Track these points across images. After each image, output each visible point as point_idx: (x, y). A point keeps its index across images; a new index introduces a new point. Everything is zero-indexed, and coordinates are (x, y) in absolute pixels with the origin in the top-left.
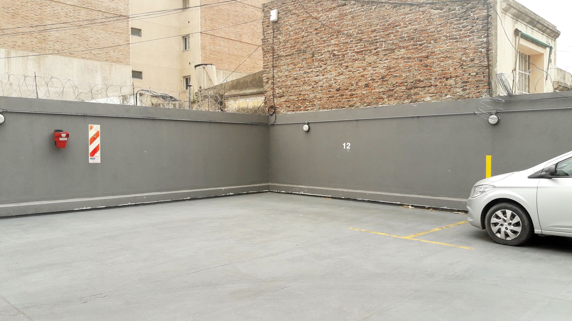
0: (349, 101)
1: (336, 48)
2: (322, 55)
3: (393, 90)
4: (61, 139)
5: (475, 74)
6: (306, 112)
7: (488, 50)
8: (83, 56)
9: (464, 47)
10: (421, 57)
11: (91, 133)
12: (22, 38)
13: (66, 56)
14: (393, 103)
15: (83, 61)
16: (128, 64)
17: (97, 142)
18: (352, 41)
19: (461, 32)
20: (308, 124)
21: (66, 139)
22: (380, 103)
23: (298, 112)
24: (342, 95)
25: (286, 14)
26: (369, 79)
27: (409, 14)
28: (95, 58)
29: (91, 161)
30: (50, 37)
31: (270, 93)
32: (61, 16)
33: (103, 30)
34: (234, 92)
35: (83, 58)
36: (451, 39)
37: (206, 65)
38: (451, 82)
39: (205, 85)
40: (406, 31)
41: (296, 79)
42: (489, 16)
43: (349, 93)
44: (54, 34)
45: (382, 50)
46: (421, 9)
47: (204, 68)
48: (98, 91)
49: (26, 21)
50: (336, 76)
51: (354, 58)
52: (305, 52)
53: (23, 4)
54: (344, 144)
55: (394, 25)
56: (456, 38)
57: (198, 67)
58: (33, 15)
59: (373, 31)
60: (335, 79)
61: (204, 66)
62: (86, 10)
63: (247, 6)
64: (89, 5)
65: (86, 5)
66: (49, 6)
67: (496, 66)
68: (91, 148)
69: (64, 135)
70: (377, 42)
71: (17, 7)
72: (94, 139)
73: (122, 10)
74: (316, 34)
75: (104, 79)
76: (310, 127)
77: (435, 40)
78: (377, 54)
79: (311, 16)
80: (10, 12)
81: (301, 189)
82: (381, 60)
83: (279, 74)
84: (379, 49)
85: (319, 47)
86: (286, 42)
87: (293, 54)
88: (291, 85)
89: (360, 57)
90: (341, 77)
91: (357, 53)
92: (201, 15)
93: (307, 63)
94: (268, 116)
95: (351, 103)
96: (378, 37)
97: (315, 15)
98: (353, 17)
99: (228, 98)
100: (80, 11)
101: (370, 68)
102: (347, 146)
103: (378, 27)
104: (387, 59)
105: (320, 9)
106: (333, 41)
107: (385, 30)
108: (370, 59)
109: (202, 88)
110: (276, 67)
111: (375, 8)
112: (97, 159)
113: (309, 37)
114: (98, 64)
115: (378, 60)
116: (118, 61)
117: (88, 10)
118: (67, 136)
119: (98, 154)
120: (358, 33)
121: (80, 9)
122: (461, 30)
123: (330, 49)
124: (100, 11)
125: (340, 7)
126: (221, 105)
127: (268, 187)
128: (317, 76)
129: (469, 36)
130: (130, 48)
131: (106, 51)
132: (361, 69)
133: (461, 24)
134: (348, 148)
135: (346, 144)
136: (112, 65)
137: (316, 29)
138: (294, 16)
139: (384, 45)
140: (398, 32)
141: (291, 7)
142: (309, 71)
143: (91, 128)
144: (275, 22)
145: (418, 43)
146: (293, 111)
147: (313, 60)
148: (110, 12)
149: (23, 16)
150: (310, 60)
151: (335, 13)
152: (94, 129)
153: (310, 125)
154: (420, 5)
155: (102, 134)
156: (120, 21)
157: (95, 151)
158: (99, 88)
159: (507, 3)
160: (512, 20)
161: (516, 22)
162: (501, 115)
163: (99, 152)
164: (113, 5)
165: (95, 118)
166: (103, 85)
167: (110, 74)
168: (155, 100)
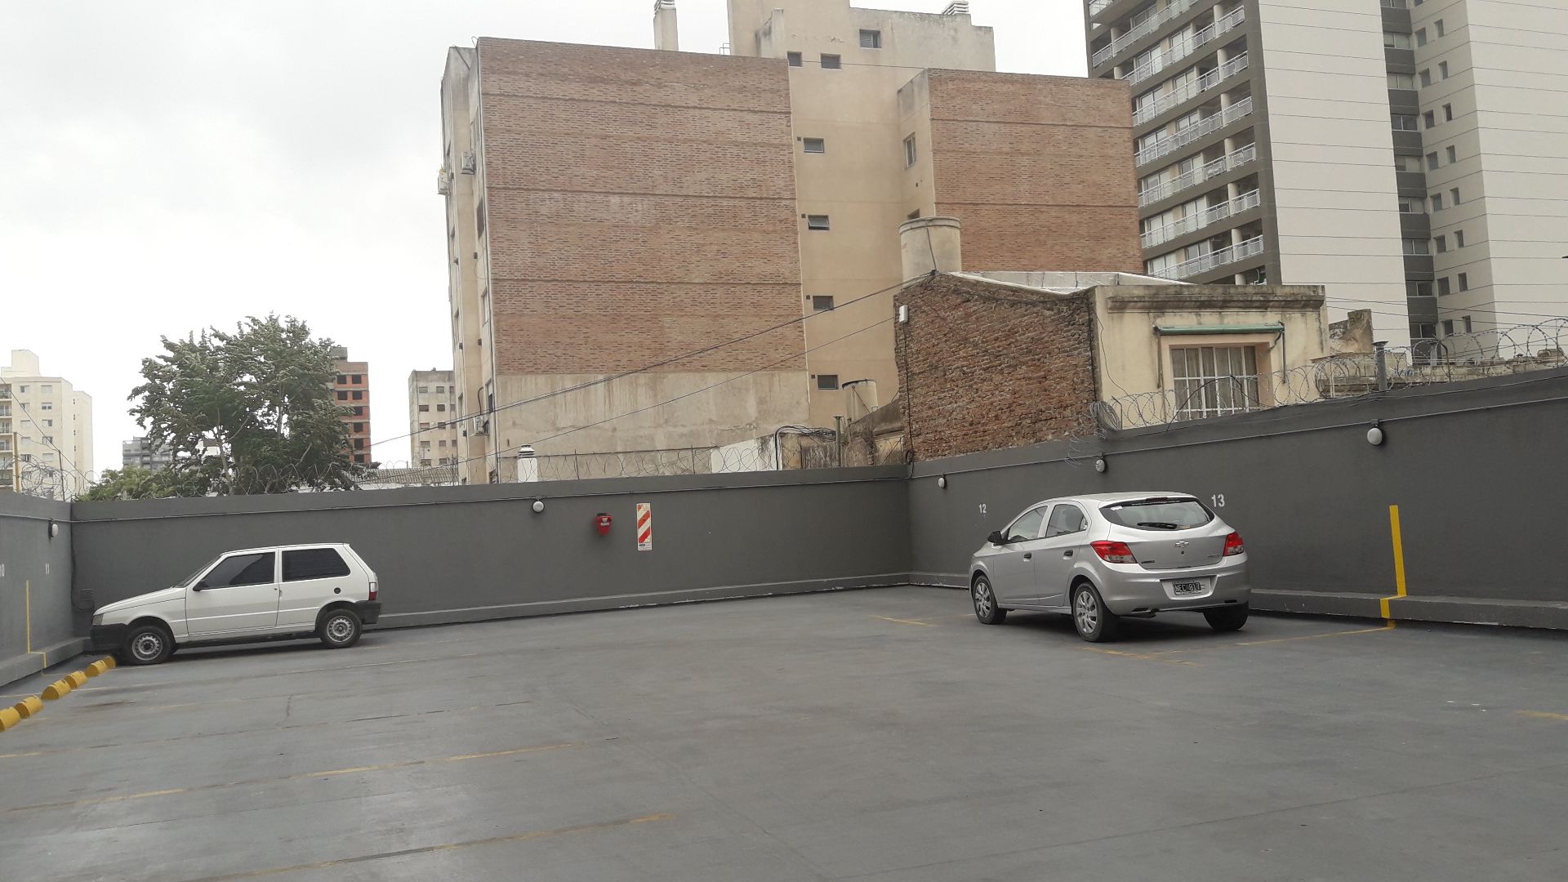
0: (982, 440)
1: (965, 363)
2: (953, 372)
3: (1021, 423)
4: (602, 524)
5: (1086, 401)
6: (944, 458)
7: (1093, 369)
8: (723, 367)
9: (1074, 363)
10: (1039, 377)
11: (640, 514)
12: (629, 352)
13: (697, 370)
14: (1022, 443)
15: (723, 376)
16: (802, 369)
17: (648, 523)
18: (978, 353)
19: (1071, 343)
20: (944, 477)
21: (608, 524)
22: (1010, 444)
23: (936, 458)
24: (976, 432)
25: (916, 311)
26: (998, 408)
27: (1025, 316)
28: (743, 366)
29: (640, 548)
30: (669, 344)
31: (907, 430)
32: (685, 305)
33: (756, 316)
34: (884, 427)
35: (724, 370)
36: (1064, 352)
37: (857, 382)
38: (1068, 412)
39: (857, 415)
40: (1024, 338)
41: (931, 408)
42: (1090, 321)
43: (982, 429)
44: (675, 337)
45: (1006, 367)
46: (1035, 310)
47: (853, 387)
48: (750, 425)
49: (632, 324)
50: (968, 404)
51: (982, 377)
52: (937, 368)
53: (628, 297)
54: (980, 506)
55: (1012, 332)
56: (1067, 352)
57: (845, 388)
58: (642, 312)
59: (996, 339)
60: (967, 409)
61: (854, 384)
62: (725, 286)
64: (730, 278)
65: (726, 278)
66: (666, 293)
67: (1101, 391)
68: (641, 532)
69: (605, 519)
70: (1000, 356)
71: (618, 305)
72: (643, 520)
73: (787, 274)
74: (946, 341)
75: (761, 401)
76: (947, 481)
77: (1049, 354)
78: (1001, 372)
79: (938, 316)
80: (608, 313)
81: (940, 579)
82: (1006, 381)
83: (915, 400)
84: (1003, 366)
85: (949, 361)
86: (918, 352)
87: (924, 372)
88: (927, 417)
89: (987, 375)
90: (973, 405)
91: (984, 370)
93: (940, 384)
94: (905, 466)
95: (985, 443)
96: (1001, 349)
97: (942, 314)
98: (977, 319)
99: (879, 434)
100: (715, 291)
101: (997, 392)
102: (983, 508)
103: (1000, 333)
104: (1011, 380)
105: (946, 306)
106: (961, 352)
107: (1007, 337)
108: (997, 378)
109: (853, 420)
110: (911, 390)
111: (995, 307)
112: (648, 545)
113: (939, 346)
114: (750, 377)
115: (1003, 381)
116: (782, 366)
117: (729, 286)
118: (609, 520)
119: (649, 539)
120: (983, 342)
121: (714, 287)
122: (1070, 340)
123: (959, 364)
124: (749, 283)
125: (964, 304)
126: (872, 447)
127: (907, 578)
128: (950, 404)
129: (1078, 348)
130: (803, 340)
131: (761, 352)
132: (989, 393)
133: (1069, 331)
134: (984, 512)
135: (982, 506)
136: (773, 375)
137: (945, 335)
138: (924, 315)
139: (1006, 360)
140: (1017, 341)
141: (920, 303)
142: (943, 395)
143: (640, 508)
144: (907, 323)
145: (1037, 357)
146: (931, 456)
147: (946, 380)
148: (766, 282)
149: (628, 317)
150: (942, 380)
151: (960, 313)
152: (644, 509)
153: (947, 478)
154: (1034, 304)
155: (653, 514)
156: (784, 295)
157: (645, 536)
158: (753, 419)
159: (1114, 299)
160: (1145, 316)
161: (1159, 317)
162: (1108, 459)
163: (650, 537)
164: (770, 269)
165: (645, 496)
166: (759, 412)
167: (770, 391)
168: (805, 442)
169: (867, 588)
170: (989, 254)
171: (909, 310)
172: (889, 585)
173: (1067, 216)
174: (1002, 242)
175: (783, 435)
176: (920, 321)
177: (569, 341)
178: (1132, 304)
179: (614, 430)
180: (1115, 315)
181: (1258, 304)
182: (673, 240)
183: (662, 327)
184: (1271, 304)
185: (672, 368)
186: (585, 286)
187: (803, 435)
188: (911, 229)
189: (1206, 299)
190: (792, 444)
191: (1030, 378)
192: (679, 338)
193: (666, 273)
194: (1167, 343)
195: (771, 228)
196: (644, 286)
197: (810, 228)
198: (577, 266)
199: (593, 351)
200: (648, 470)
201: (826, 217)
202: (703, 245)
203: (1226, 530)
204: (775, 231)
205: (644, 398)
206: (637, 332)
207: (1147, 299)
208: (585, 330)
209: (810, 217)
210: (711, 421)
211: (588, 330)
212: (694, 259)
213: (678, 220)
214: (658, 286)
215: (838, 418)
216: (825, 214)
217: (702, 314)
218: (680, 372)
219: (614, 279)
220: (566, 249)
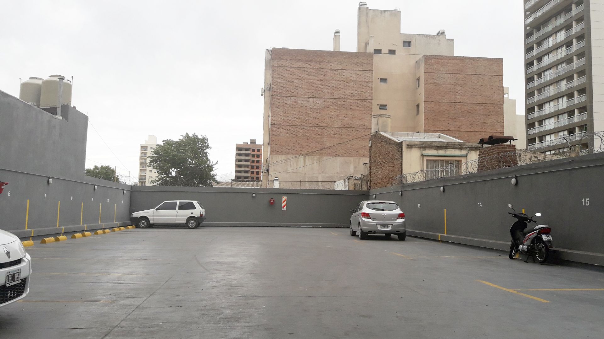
0: (383, 184)
1: (381, 160)
2: (379, 163)
3: (389, 180)
4: (271, 202)
5: (400, 174)
6: (376, 189)
7: (402, 164)
9: (399, 163)
10: (393, 166)
11: (283, 200)
12: (312, 149)
13: (334, 156)
15: (343, 158)
17: (285, 203)
18: (383, 158)
19: (398, 157)
26: (386, 175)
28: (350, 155)
29: (282, 210)
31: (370, 180)
32: (332, 134)
33: (356, 139)
35: (343, 156)
39: (366, 174)
40: (391, 154)
41: (374, 173)
42: (401, 151)
43: (383, 181)
44: (327, 144)
45: (388, 163)
46: (392, 146)
49: (314, 140)
52: (376, 161)
53: (313, 131)
55: (389, 152)
58: (317, 136)
62: (346, 129)
65: (346, 126)
66: (326, 130)
67: (403, 172)
68: (283, 205)
71: (310, 133)
72: (284, 201)
73: (368, 125)
75: (355, 167)
77: (395, 160)
79: (377, 145)
80: (306, 136)
83: (372, 171)
85: (378, 159)
86: (373, 156)
87: (374, 162)
88: (374, 176)
90: (382, 173)
91: (384, 163)
92: (424, 118)
96: (387, 157)
98: (383, 147)
101: (386, 170)
103: (387, 152)
104: (388, 167)
105: (378, 142)
106: (380, 157)
108: (386, 166)
109: (364, 175)
111: (386, 144)
112: (285, 209)
113: (377, 154)
114: (352, 159)
117: (347, 129)
118: (273, 201)
119: (285, 207)
120: (384, 154)
121: (342, 129)
124: (354, 128)
125: (381, 142)
128: (378, 173)
129: (400, 159)
132: (384, 170)
133: (398, 153)
136: (360, 159)
139: (388, 160)
141: (374, 141)
142: (376, 170)
143: (283, 198)
144: (371, 147)
145: (393, 160)
147: (377, 165)
148: (360, 127)
149: (313, 137)
151: (381, 145)
152: (285, 198)
153: (376, 195)
155: (287, 200)
156: (366, 132)
157: (284, 206)
158: (352, 173)
159: (408, 145)
160: (419, 150)
161: (424, 150)
163: (286, 206)
164: (362, 123)
165: (285, 194)
166: (354, 171)
167: (359, 164)
168: (356, 182)
170: (444, 120)
171: (372, 142)
173: (475, 107)
174: (449, 115)
175: (349, 179)
176: (374, 146)
177: (293, 145)
178: (414, 146)
179: (305, 174)
180: (409, 150)
181: (458, 148)
182: (329, 113)
183: (323, 141)
184: (463, 148)
185: (326, 155)
186: (300, 127)
187: (356, 179)
188: (374, 117)
189: (440, 146)
190: (352, 182)
191: (391, 166)
192: (329, 145)
193: (326, 124)
194: (425, 159)
195: (363, 109)
196: (319, 128)
197: (380, 109)
198: (297, 121)
199: (300, 148)
200: (314, 187)
201: (386, 105)
202: (339, 115)
203: (401, 212)
204: (364, 110)
205: (316, 165)
206: (315, 143)
207: (419, 145)
208: (298, 141)
209: (380, 105)
210: (337, 173)
211: (299, 141)
212: (336, 119)
213: (332, 106)
214: (323, 128)
215: (362, 175)
216: (386, 104)
217: (337, 137)
218: (329, 156)
219: (309, 125)
220: (295, 115)
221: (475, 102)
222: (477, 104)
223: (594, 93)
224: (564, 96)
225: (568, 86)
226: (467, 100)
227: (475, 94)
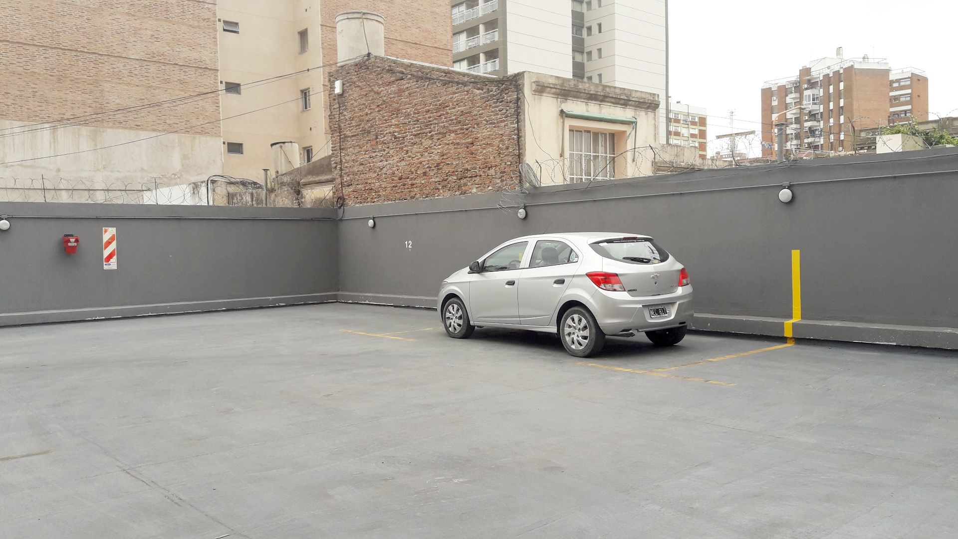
0: (410, 192)
1: (396, 130)
2: (384, 137)
3: (447, 179)
4: (70, 244)
5: (509, 163)
6: (373, 204)
7: (519, 138)
8: (154, 127)
9: (500, 133)
10: (467, 143)
11: (106, 237)
12: (72, 108)
13: (131, 128)
14: (447, 194)
15: (153, 135)
16: (218, 135)
17: (113, 246)
18: (410, 122)
19: (498, 117)
20: (374, 219)
21: (76, 244)
22: (436, 195)
23: (365, 204)
24: (404, 185)
25: (350, 85)
26: (426, 166)
27: (456, 93)
28: (171, 129)
29: (106, 267)
30: (108, 105)
31: (338, 181)
32: (123, 75)
33: (182, 90)
34: (311, 179)
35: (154, 130)
36: (491, 124)
37: (284, 143)
38: (492, 172)
39: (283, 169)
40: (454, 112)
41: (362, 164)
42: (518, 99)
43: (410, 183)
44: (114, 100)
45: (436, 134)
46: (466, 89)
47: (281, 147)
48: (175, 175)
49: (76, 85)
50: (397, 162)
51: (412, 141)
52: (369, 132)
53: (72, 63)
54: (406, 243)
55: (444, 106)
56: (494, 123)
57: (274, 147)
58: (85, 77)
59: (428, 111)
60: (397, 166)
61: (281, 144)
62: (157, 65)
63: (394, 42)
64: (161, 58)
65: (157, 58)
66: (107, 63)
67: (525, 156)
68: (106, 253)
69: (72, 240)
70: (431, 124)
71: (65, 68)
72: (109, 243)
73: (208, 61)
74: (379, 111)
75: (184, 157)
76: (376, 223)
77: (478, 125)
78: (431, 138)
79: (372, 90)
80: (54, 74)
81: (367, 298)
82: (435, 145)
83: (347, 158)
84: (433, 133)
85: (381, 127)
86: (352, 119)
87: (358, 135)
88: (358, 171)
89: (417, 140)
90: (403, 163)
91: (415, 135)
92: (323, 60)
93: (372, 145)
94: (336, 209)
95: (412, 194)
96: (431, 119)
97: (376, 88)
98: (410, 94)
99: (305, 185)
100: (149, 67)
101: (426, 154)
102: (409, 244)
103: (431, 107)
104: (440, 145)
105: (381, 83)
106: (393, 121)
107: (438, 110)
108: (427, 143)
109: (279, 173)
110: (343, 149)
111: (428, 85)
112: (113, 264)
113: (372, 115)
114: (174, 137)
115: (433, 145)
116: (203, 132)
117: (160, 65)
118: (77, 241)
119: (114, 260)
120: (415, 113)
121: (149, 64)
122: (498, 114)
123: (391, 130)
124: (177, 64)
125: (398, 82)
126: (298, 195)
127: (335, 297)
128: (381, 161)
129: (504, 121)
130: (219, 113)
131: (186, 119)
132: (419, 154)
133: (497, 107)
134: (409, 247)
135: (408, 242)
136: (194, 138)
137: (378, 106)
138: (358, 89)
139: (437, 128)
140: (447, 113)
141: (355, 79)
142: (374, 155)
143: (106, 231)
144: (341, 95)
145: (465, 127)
146: (361, 203)
147: (377, 142)
148: (191, 65)
149: (72, 79)
150: (374, 143)
151: (394, 88)
152: (109, 232)
153: (376, 220)
154: (465, 84)
155: (119, 237)
156: (205, 76)
157: (110, 256)
158: (178, 170)
159: (537, 83)
160: (555, 99)
161: (563, 102)
162: (528, 209)
163: (115, 257)
164: (194, 55)
165: (110, 220)
166: (183, 165)
167: (192, 150)
168: (232, 189)
169: (305, 304)
171: (343, 84)
172: (322, 302)
173: (409, 50)
175: (213, 182)
176: (354, 94)
177: (19, 93)
178: (549, 89)
179: (58, 170)
180: (536, 96)
181: (622, 102)
182: (114, 22)
183: (102, 91)
184: (630, 103)
185: (111, 124)
186: (34, 49)
187: (231, 183)
188: (348, 18)
190: (222, 190)
191: (458, 144)
192: (117, 101)
193: (107, 47)
194: (569, 122)
195: (196, 24)
196: (87, 55)
197: (225, 30)
198: (27, 31)
199: (40, 104)
201: (237, 24)
202: (140, 29)
203: (679, 266)
204: (199, 27)
205: (85, 144)
206: (80, 93)
207: (558, 87)
208: (33, 86)
209: (224, 22)
210: (142, 169)
211: (36, 86)
212: (132, 39)
213: (119, 6)
214: (100, 57)
215: (266, 170)
216: (236, 21)
217: (137, 84)
218: (118, 128)
219: (61, 46)
220: (18, 16)
221: (409, 41)
222: (413, 45)
223: (509, 58)
224: (463, 60)
225: (470, 44)
226: (396, 34)
227: (409, 24)
